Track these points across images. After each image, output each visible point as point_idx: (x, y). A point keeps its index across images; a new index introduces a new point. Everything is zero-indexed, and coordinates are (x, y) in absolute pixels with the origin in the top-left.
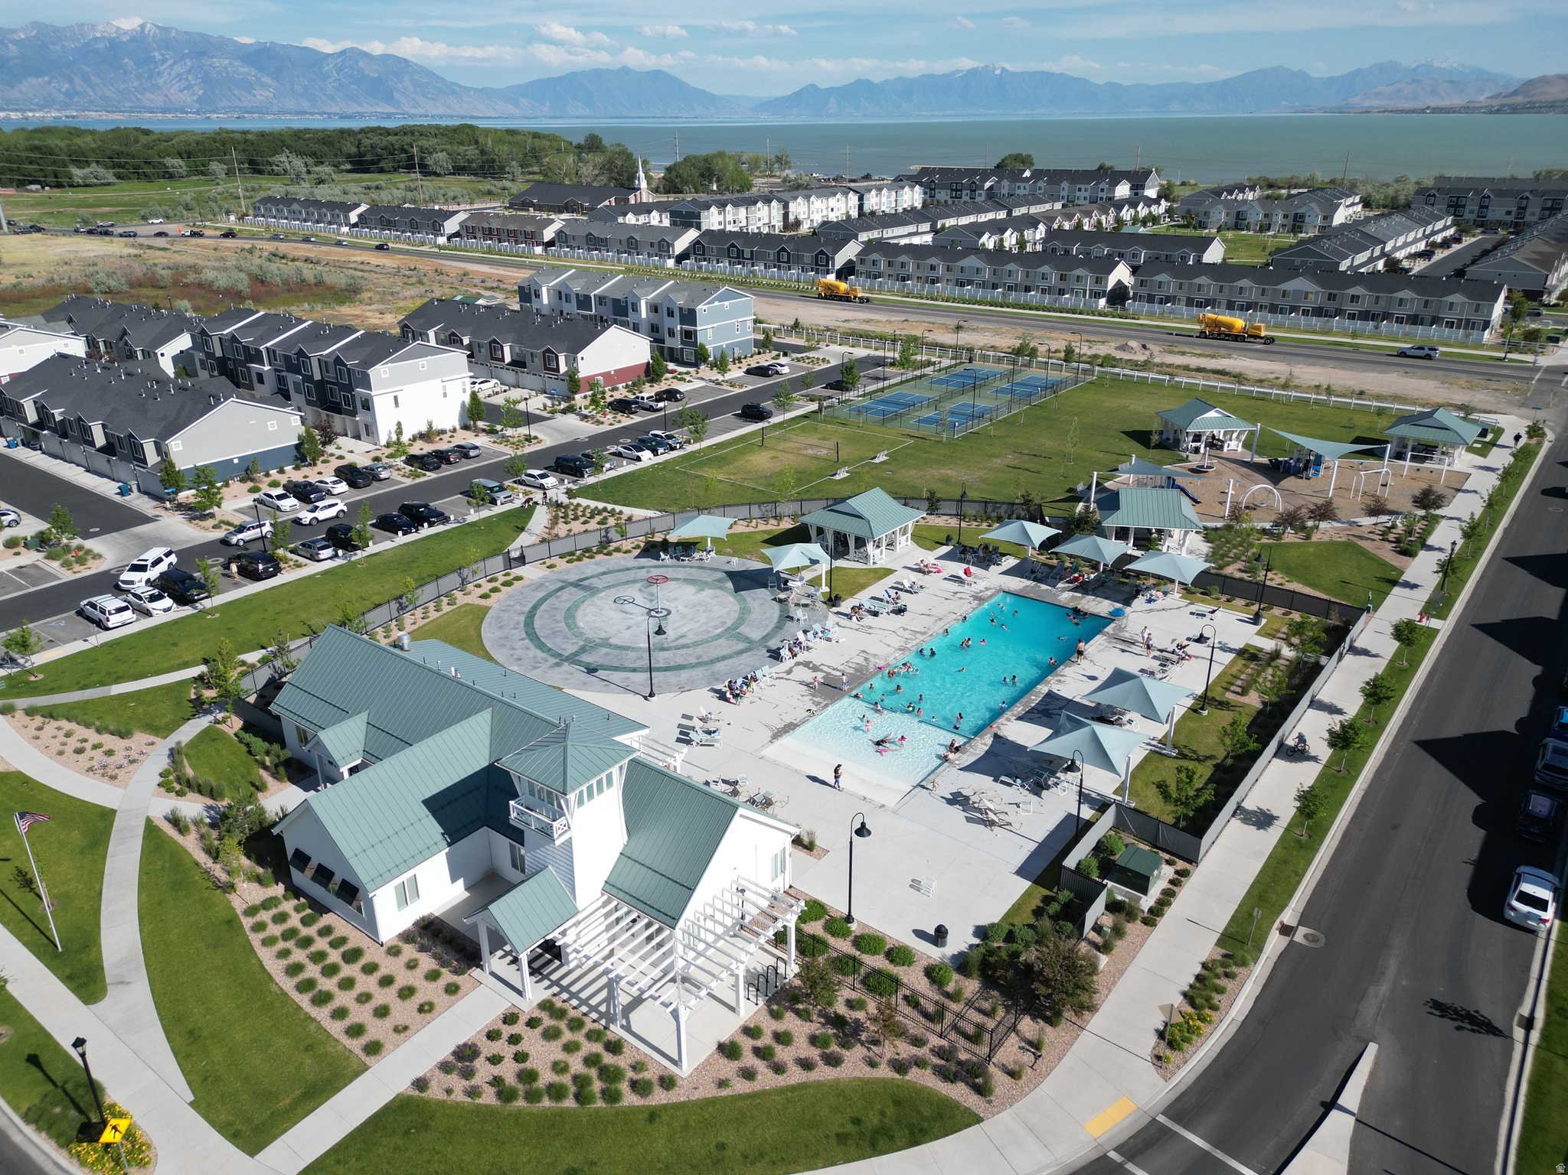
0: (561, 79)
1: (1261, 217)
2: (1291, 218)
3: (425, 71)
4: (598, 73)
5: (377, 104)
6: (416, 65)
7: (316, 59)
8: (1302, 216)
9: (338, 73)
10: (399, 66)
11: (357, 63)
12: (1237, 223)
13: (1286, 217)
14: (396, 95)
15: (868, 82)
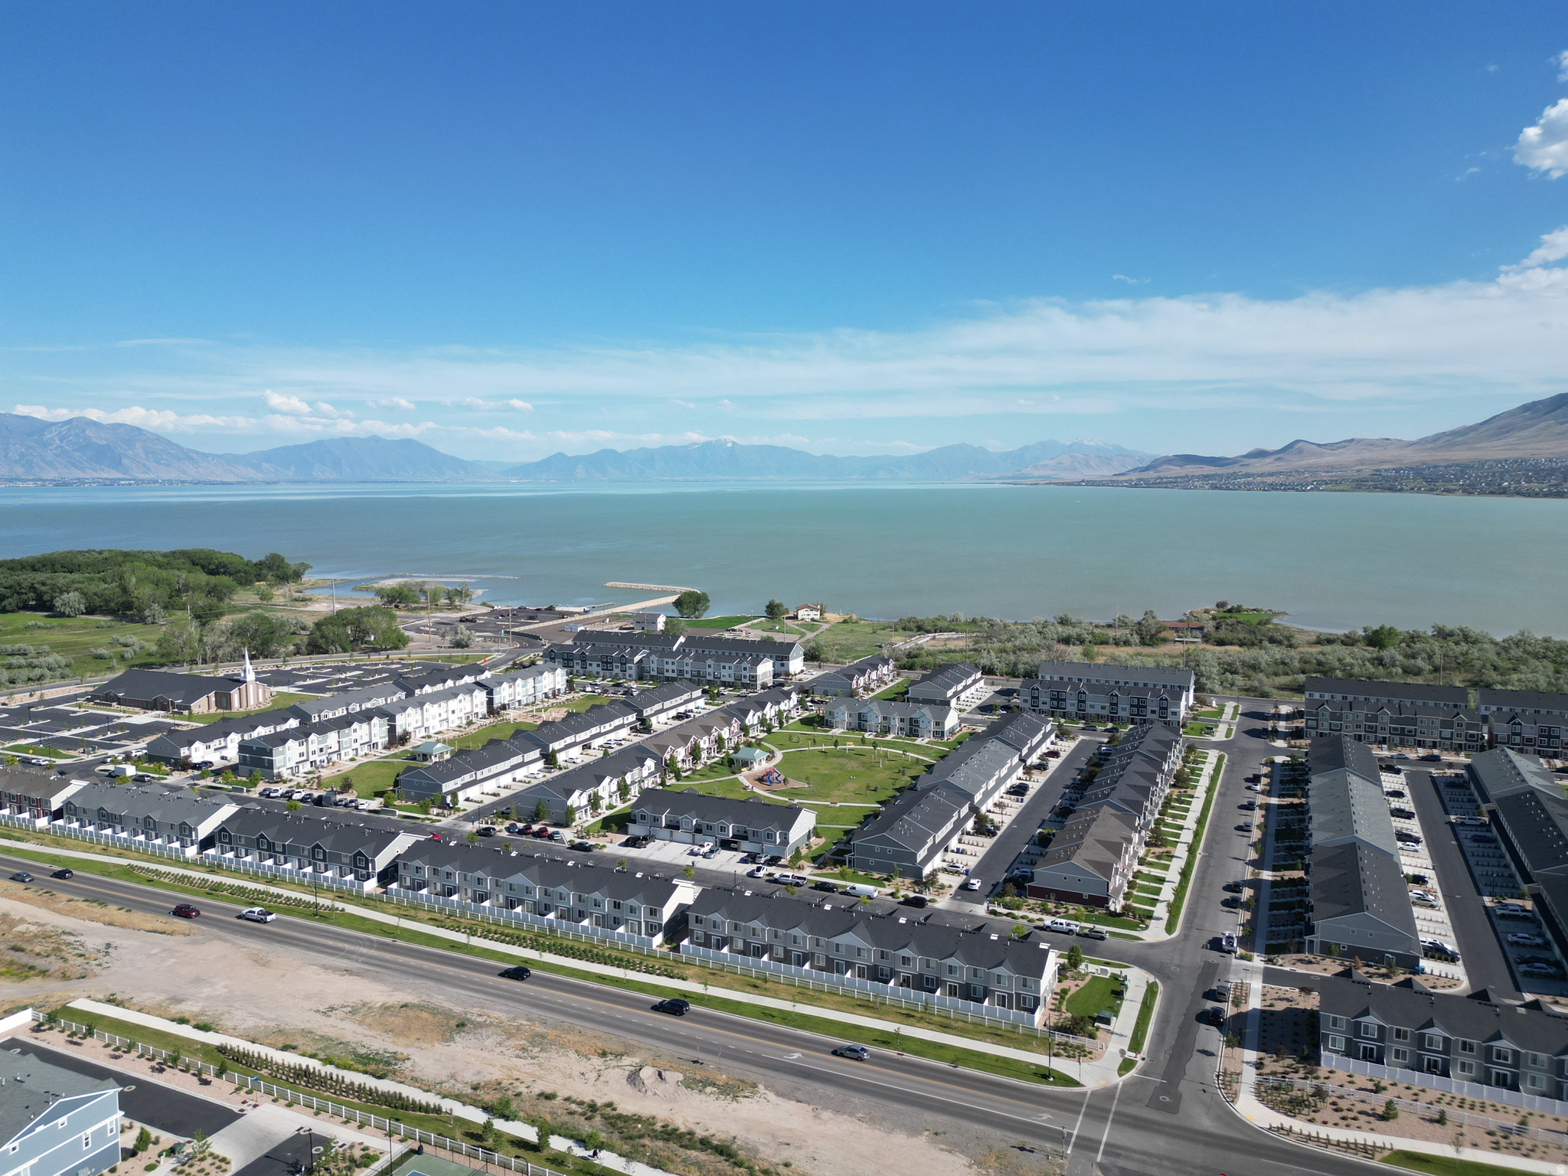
0: (309, 446)
1: (880, 720)
2: (907, 722)
3: (158, 439)
4: (346, 442)
5: (102, 470)
6: (150, 433)
7: (35, 429)
8: (917, 721)
9: (61, 440)
10: (132, 434)
11: (84, 431)
12: (859, 724)
13: (902, 720)
14: (125, 461)
15: (613, 451)
